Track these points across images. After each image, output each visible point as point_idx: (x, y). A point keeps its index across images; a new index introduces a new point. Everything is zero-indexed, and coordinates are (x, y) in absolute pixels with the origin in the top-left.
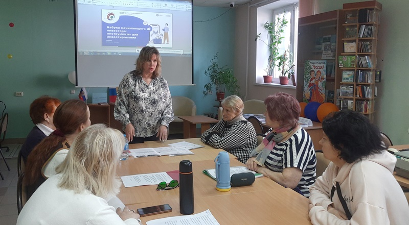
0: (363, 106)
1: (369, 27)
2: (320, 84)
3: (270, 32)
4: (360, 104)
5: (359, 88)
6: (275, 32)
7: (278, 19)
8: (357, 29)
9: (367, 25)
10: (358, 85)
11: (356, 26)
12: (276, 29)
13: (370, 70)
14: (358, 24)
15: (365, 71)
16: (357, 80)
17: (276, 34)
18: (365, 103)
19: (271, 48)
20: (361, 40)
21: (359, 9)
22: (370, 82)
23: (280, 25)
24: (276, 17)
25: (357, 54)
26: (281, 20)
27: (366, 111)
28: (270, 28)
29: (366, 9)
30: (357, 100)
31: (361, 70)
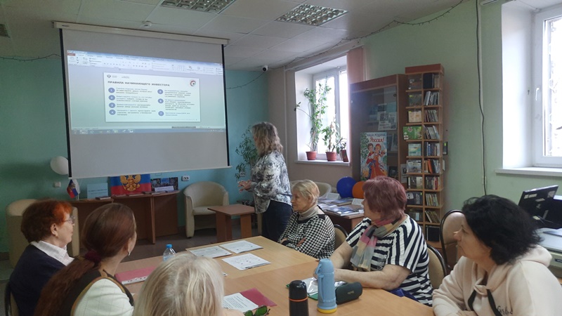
0: (433, 182)
1: (435, 94)
2: (380, 159)
3: (312, 101)
4: (430, 181)
5: (428, 162)
6: (317, 101)
7: (320, 85)
8: (422, 95)
9: (432, 92)
10: (426, 159)
11: (420, 92)
12: (318, 97)
13: (438, 142)
14: (422, 90)
15: (433, 143)
16: (425, 154)
17: (317, 102)
18: (435, 178)
19: (312, 118)
20: (426, 109)
21: (423, 73)
22: (438, 155)
23: (322, 92)
24: (317, 83)
25: (423, 124)
26: (323, 86)
27: (436, 189)
28: (310, 95)
29: (431, 73)
30: (426, 176)
31: (429, 143)
